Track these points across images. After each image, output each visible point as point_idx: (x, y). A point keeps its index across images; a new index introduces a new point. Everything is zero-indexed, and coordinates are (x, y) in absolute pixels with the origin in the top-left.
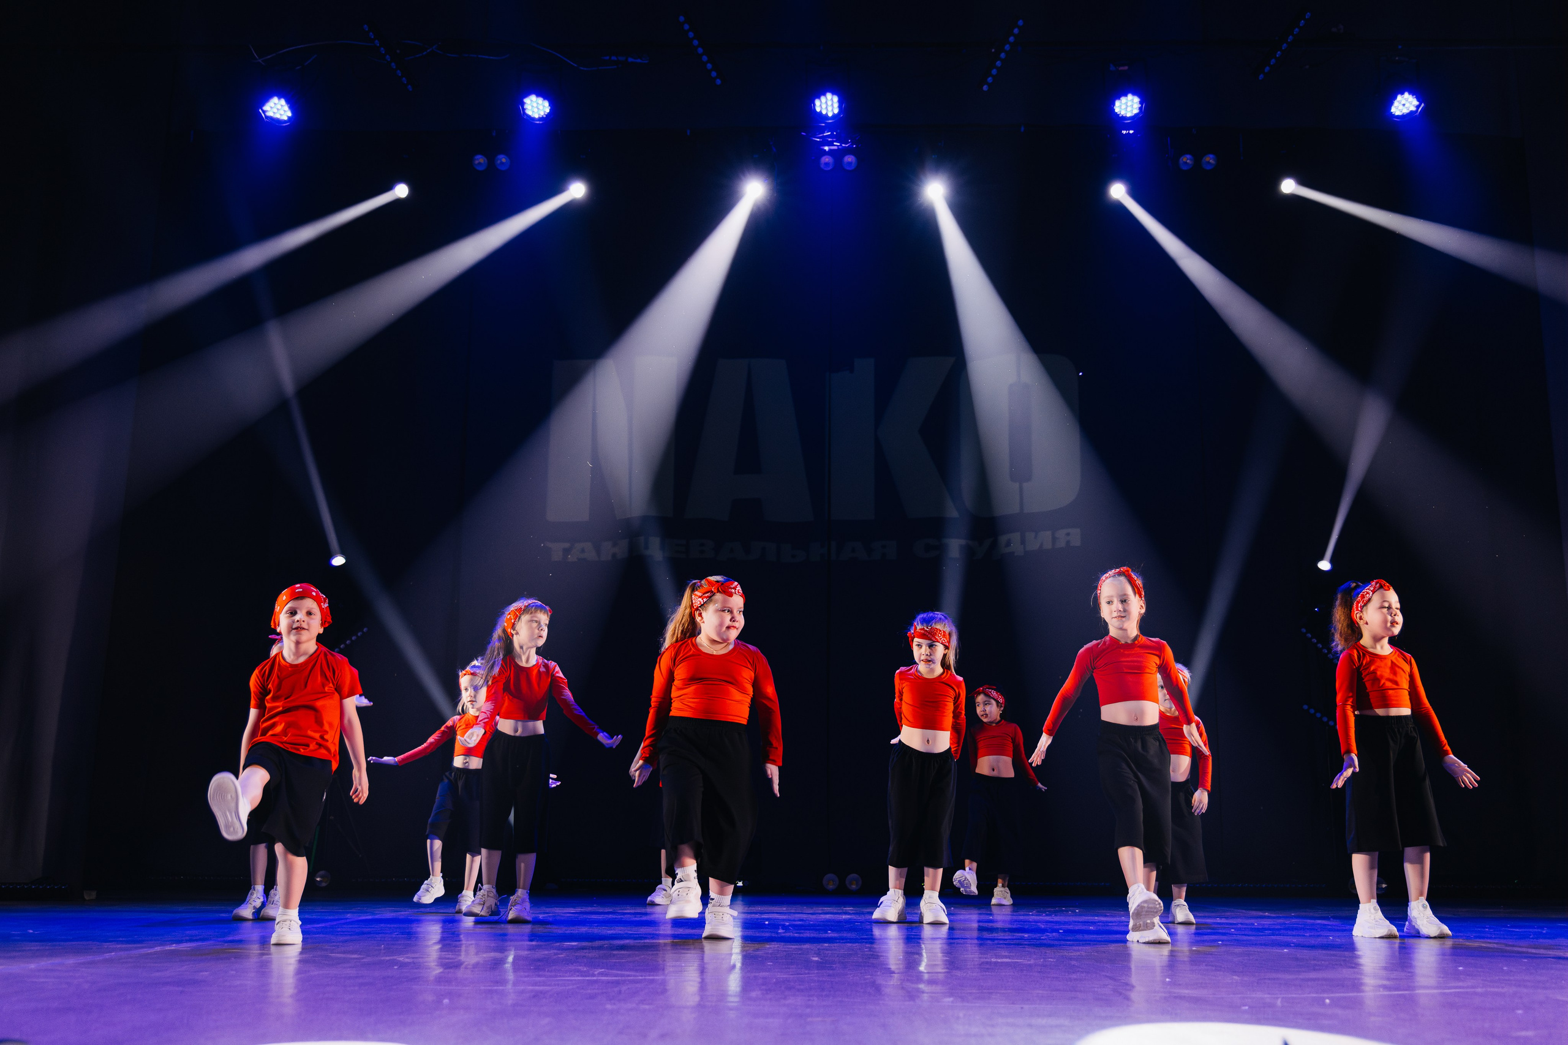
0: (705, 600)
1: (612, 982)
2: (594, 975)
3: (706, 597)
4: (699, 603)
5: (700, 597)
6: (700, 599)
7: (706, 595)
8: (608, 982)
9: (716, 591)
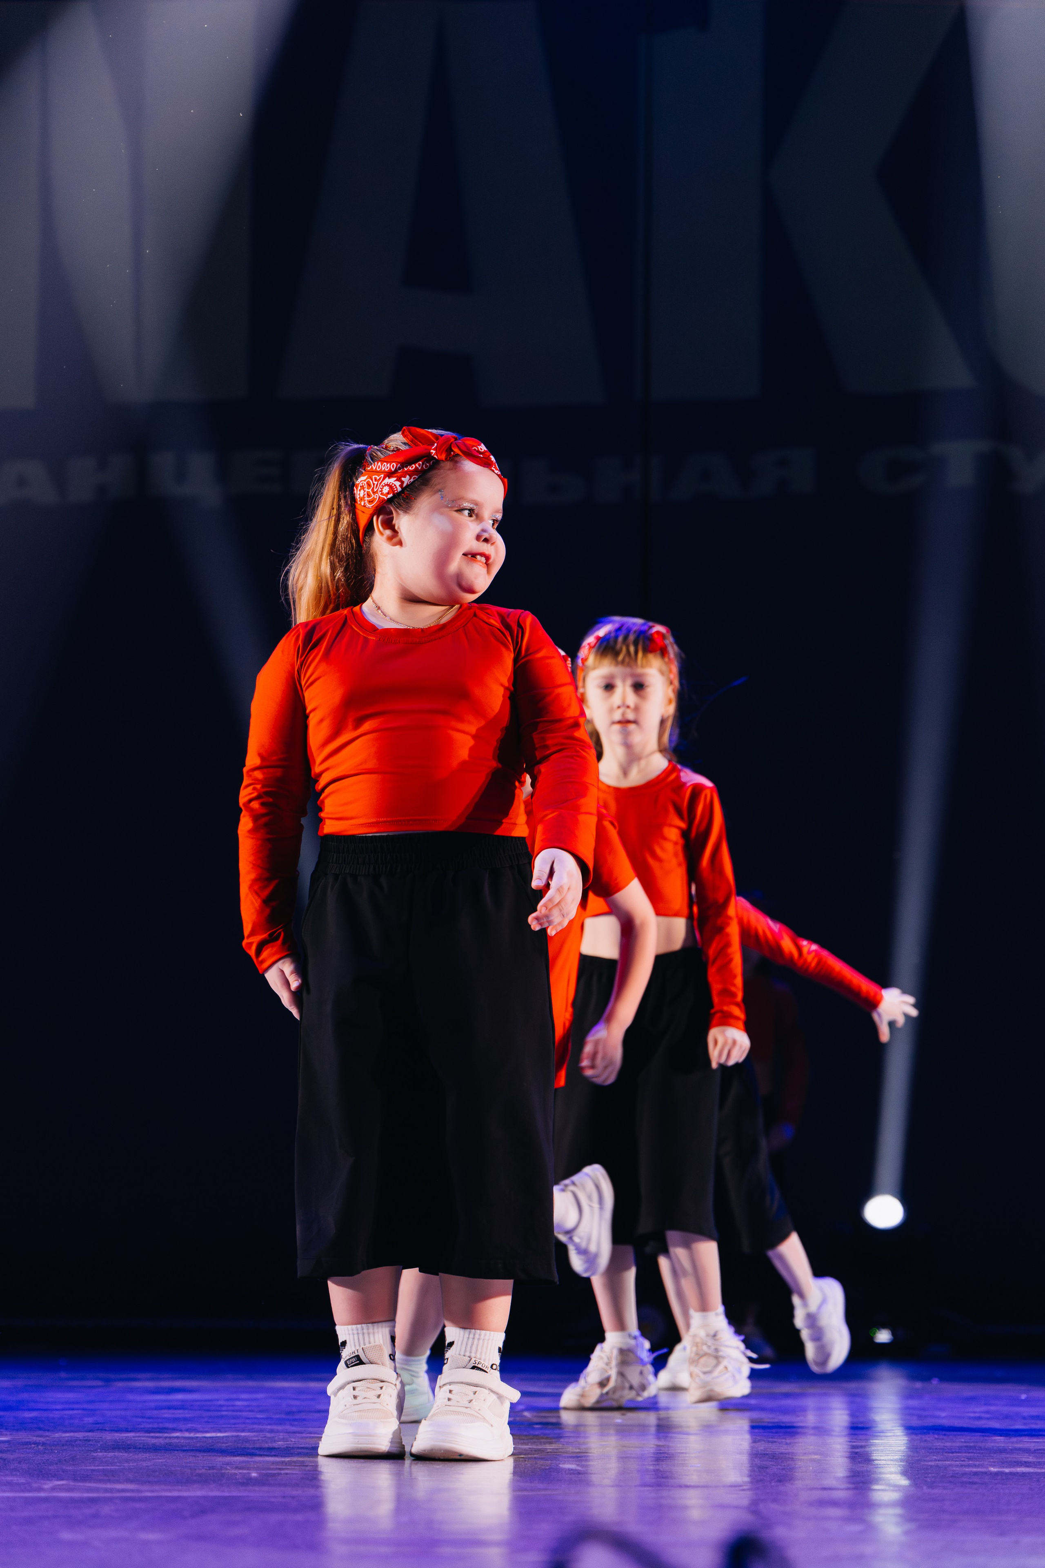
0: (406, 480)
1: (81, 1501)
2: (40, 1489)
3: (411, 474)
4: (386, 489)
5: (390, 474)
6: (392, 480)
7: (412, 468)
8: (72, 1500)
9: (443, 456)
